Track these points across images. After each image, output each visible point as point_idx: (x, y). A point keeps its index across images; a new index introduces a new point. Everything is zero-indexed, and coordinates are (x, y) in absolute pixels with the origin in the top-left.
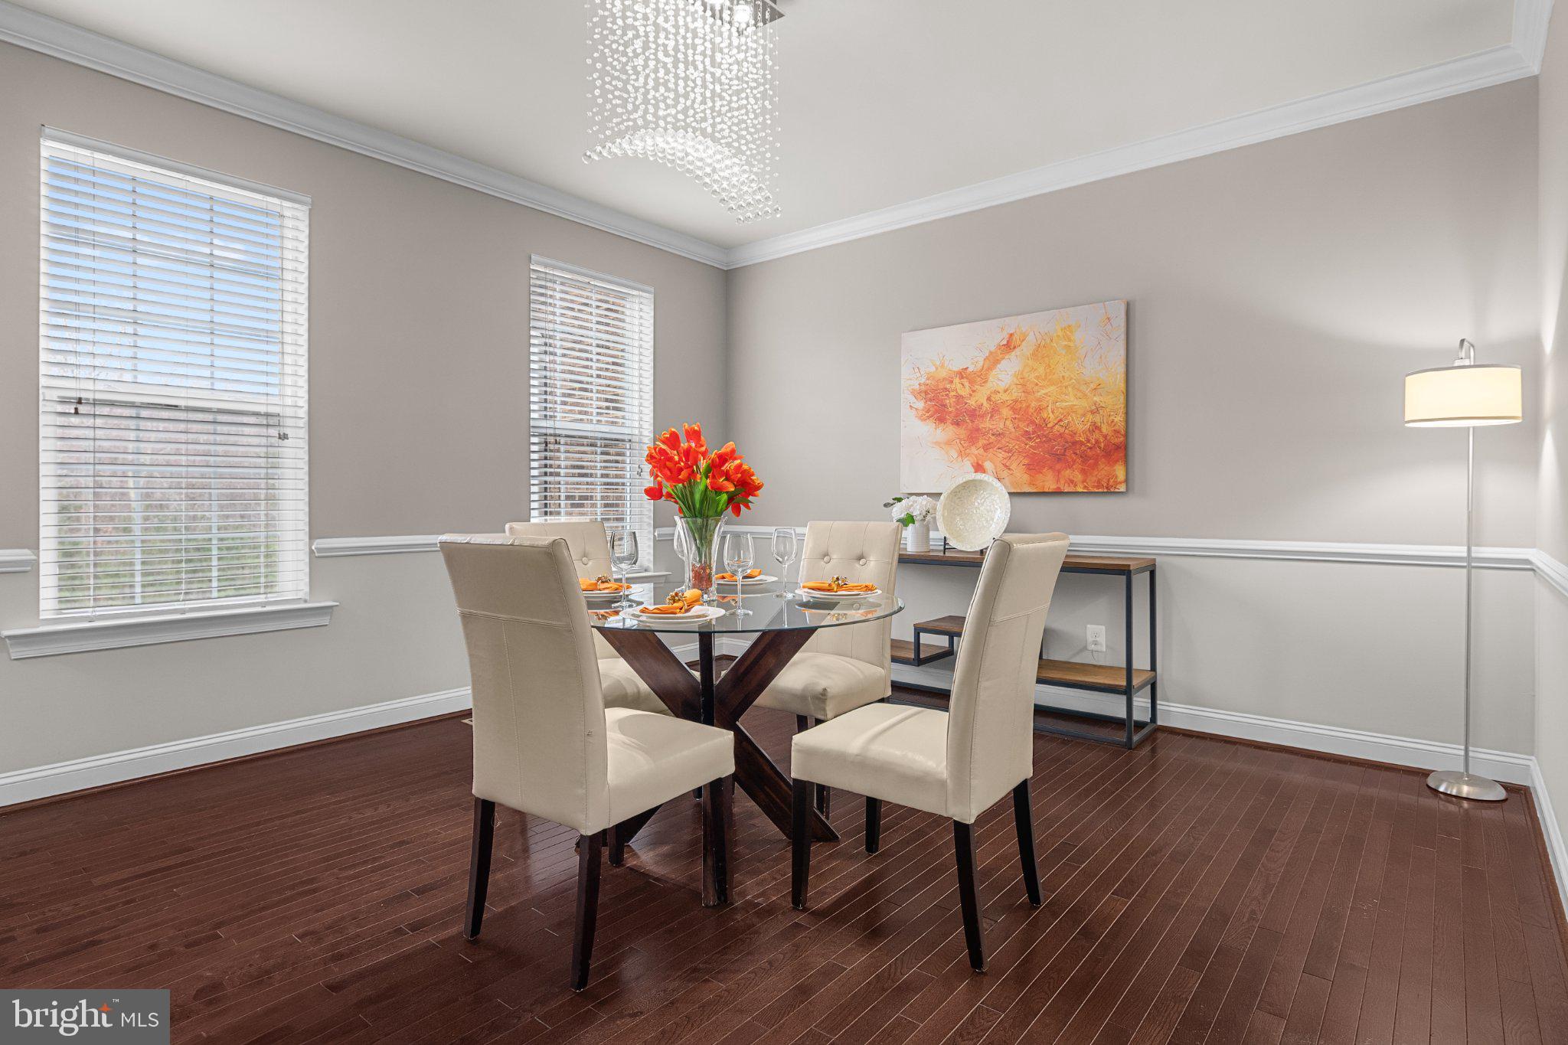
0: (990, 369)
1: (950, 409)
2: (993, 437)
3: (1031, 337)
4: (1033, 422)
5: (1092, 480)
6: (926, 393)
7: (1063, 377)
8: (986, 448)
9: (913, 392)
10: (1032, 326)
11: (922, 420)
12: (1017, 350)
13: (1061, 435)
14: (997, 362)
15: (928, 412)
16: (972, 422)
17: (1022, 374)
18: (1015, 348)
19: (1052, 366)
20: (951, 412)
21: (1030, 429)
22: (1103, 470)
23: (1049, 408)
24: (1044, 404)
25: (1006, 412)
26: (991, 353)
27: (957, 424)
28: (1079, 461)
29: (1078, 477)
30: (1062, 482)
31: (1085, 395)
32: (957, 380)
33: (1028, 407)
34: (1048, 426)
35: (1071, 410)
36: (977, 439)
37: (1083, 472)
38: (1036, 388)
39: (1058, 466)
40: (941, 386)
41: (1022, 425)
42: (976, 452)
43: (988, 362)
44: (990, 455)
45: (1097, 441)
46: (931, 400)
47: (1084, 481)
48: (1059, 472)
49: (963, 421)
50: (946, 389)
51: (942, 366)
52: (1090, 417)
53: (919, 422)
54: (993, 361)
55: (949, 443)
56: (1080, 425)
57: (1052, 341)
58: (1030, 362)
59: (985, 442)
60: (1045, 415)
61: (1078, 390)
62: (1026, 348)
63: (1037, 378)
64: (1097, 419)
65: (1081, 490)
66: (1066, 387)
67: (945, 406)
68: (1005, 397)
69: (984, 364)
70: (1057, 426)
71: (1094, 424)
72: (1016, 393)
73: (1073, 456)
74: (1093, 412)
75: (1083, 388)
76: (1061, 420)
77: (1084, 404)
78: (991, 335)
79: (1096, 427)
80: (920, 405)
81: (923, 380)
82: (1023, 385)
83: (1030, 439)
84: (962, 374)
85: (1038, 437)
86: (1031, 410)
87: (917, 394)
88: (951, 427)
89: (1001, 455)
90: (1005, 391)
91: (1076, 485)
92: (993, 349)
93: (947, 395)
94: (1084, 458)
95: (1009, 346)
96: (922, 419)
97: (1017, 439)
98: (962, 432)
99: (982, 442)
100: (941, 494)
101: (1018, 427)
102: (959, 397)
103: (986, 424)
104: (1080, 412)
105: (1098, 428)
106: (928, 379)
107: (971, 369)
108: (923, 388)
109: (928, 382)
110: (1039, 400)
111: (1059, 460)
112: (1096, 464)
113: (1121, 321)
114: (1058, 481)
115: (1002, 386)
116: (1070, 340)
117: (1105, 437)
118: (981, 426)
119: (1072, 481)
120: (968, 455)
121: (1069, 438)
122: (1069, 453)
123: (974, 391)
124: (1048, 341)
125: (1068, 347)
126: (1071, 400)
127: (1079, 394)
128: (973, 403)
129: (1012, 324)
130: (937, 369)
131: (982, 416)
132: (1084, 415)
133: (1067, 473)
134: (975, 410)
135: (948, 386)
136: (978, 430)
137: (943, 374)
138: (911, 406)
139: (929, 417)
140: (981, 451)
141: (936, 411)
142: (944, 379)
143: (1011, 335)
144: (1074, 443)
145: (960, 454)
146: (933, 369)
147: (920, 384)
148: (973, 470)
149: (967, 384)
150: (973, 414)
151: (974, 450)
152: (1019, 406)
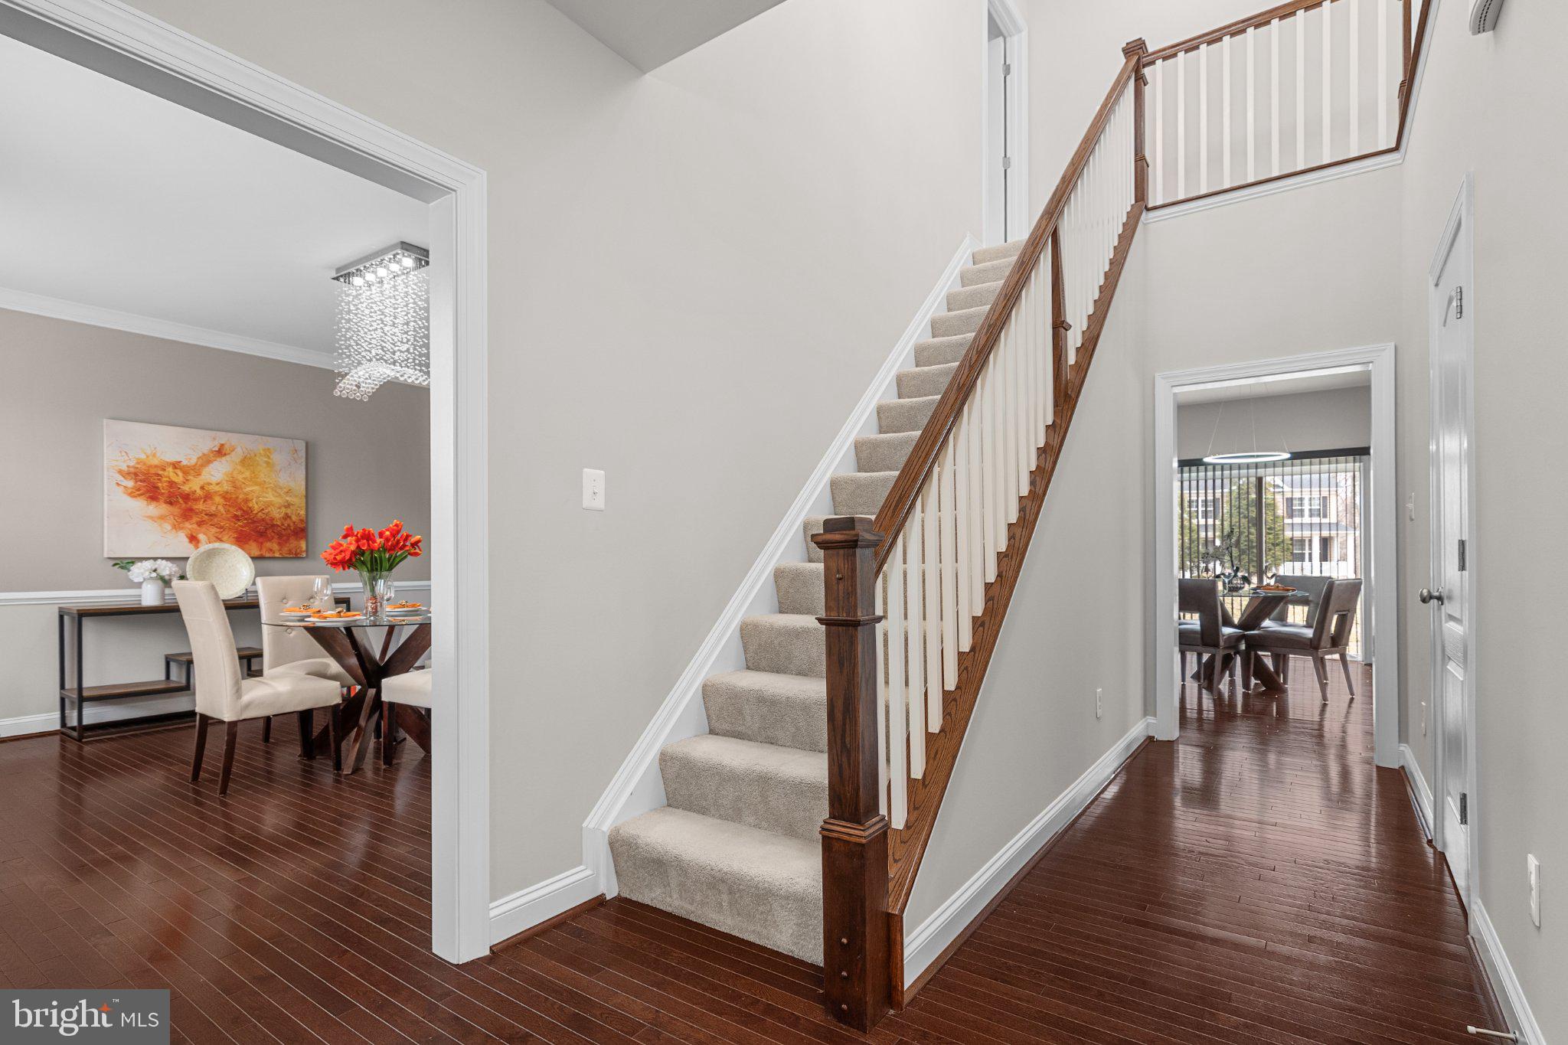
0: (203, 466)
1: (163, 491)
2: (206, 517)
3: (239, 450)
4: (241, 509)
5: (285, 549)
6: (136, 474)
7: (265, 481)
8: (200, 524)
9: (120, 472)
10: (240, 444)
11: (135, 497)
12: (228, 456)
13: (263, 520)
14: (209, 462)
15: (139, 490)
16: (186, 503)
17: (231, 474)
18: (225, 455)
19: (256, 473)
20: (163, 494)
21: (239, 513)
22: (293, 543)
23: (254, 501)
24: (250, 497)
25: (218, 499)
26: (204, 455)
27: (171, 503)
28: (276, 537)
29: (275, 547)
30: (264, 550)
31: (280, 495)
32: (170, 469)
33: (237, 498)
34: (254, 512)
35: (270, 504)
36: (191, 517)
37: (279, 544)
38: (243, 486)
39: (261, 540)
40: (153, 471)
41: (231, 510)
42: (190, 527)
43: (201, 460)
44: (204, 529)
45: (289, 525)
46: (141, 481)
47: (280, 550)
48: (262, 543)
49: (178, 502)
50: (158, 475)
51: (154, 455)
52: (284, 510)
53: (129, 499)
54: (206, 460)
55: (162, 518)
56: (277, 514)
57: (255, 455)
58: (239, 467)
59: (198, 519)
60: (251, 505)
61: (276, 491)
62: (236, 456)
63: (245, 479)
64: (289, 511)
65: (278, 556)
66: (267, 488)
67: (158, 488)
68: (217, 488)
69: (197, 462)
70: (260, 513)
71: (286, 514)
72: (226, 487)
73: (273, 534)
74: (286, 507)
75: (279, 490)
76: (263, 510)
77: (278, 501)
78: (204, 442)
79: (287, 517)
80: (130, 484)
81: (132, 464)
82: (233, 482)
83: (239, 520)
84: (175, 465)
85: (246, 519)
86: (239, 501)
87: (126, 474)
88: (164, 505)
89: (214, 530)
90: (218, 484)
91: (274, 553)
92: (206, 452)
93: (159, 479)
94: (280, 536)
95: (220, 452)
96: (131, 495)
97: (229, 520)
98: (176, 510)
99: (195, 519)
100: (188, 558)
101: (229, 511)
102: (172, 484)
103: (200, 506)
104: (277, 505)
105: (290, 517)
106: (138, 463)
107: (182, 464)
108: (132, 470)
109: (139, 466)
110: (245, 494)
111: (262, 536)
112: (288, 539)
113: (303, 453)
114: (261, 549)
115: (214, 480)
116: (269, 457)
117: (294, 523)
118: (195, 507)
119: (271, 550)
120: (182, 528)
121: (268, 521)
122: (269, 532)
123: (187, 480)
124: (253, 455)
125: (268, 463)
126: (270, 497)
127: (276, 494)
128: (187, 489)
129: (223, 438)
130: (148, 457)
131: (196, 500)
132: (280, 508)
133: (268, 545)
134: (188, 495)
135: (161, 472)
136: (191, 510)
137: (155, 462)
138: (118, 484)
139: (140, 495)
140: (195, 526)
141: (148, 491)
142: (156, 466)
143: (222, 445)
144: (273, 526)
145: (174, 527)
146: (143, 457)
147: (128, 466)
148: (187, 540)
149: (180, 474)
150: (186, 497)
151: (187, 525)
152: (228, 496)
